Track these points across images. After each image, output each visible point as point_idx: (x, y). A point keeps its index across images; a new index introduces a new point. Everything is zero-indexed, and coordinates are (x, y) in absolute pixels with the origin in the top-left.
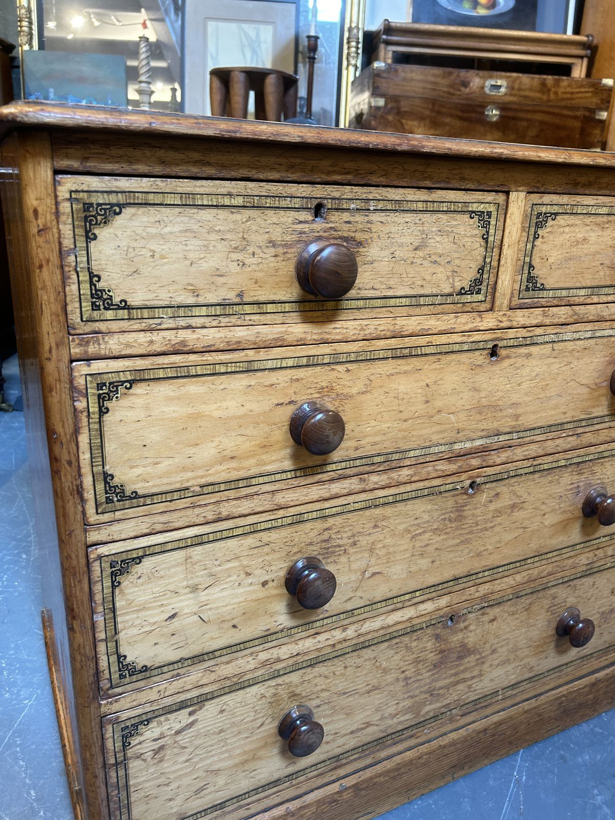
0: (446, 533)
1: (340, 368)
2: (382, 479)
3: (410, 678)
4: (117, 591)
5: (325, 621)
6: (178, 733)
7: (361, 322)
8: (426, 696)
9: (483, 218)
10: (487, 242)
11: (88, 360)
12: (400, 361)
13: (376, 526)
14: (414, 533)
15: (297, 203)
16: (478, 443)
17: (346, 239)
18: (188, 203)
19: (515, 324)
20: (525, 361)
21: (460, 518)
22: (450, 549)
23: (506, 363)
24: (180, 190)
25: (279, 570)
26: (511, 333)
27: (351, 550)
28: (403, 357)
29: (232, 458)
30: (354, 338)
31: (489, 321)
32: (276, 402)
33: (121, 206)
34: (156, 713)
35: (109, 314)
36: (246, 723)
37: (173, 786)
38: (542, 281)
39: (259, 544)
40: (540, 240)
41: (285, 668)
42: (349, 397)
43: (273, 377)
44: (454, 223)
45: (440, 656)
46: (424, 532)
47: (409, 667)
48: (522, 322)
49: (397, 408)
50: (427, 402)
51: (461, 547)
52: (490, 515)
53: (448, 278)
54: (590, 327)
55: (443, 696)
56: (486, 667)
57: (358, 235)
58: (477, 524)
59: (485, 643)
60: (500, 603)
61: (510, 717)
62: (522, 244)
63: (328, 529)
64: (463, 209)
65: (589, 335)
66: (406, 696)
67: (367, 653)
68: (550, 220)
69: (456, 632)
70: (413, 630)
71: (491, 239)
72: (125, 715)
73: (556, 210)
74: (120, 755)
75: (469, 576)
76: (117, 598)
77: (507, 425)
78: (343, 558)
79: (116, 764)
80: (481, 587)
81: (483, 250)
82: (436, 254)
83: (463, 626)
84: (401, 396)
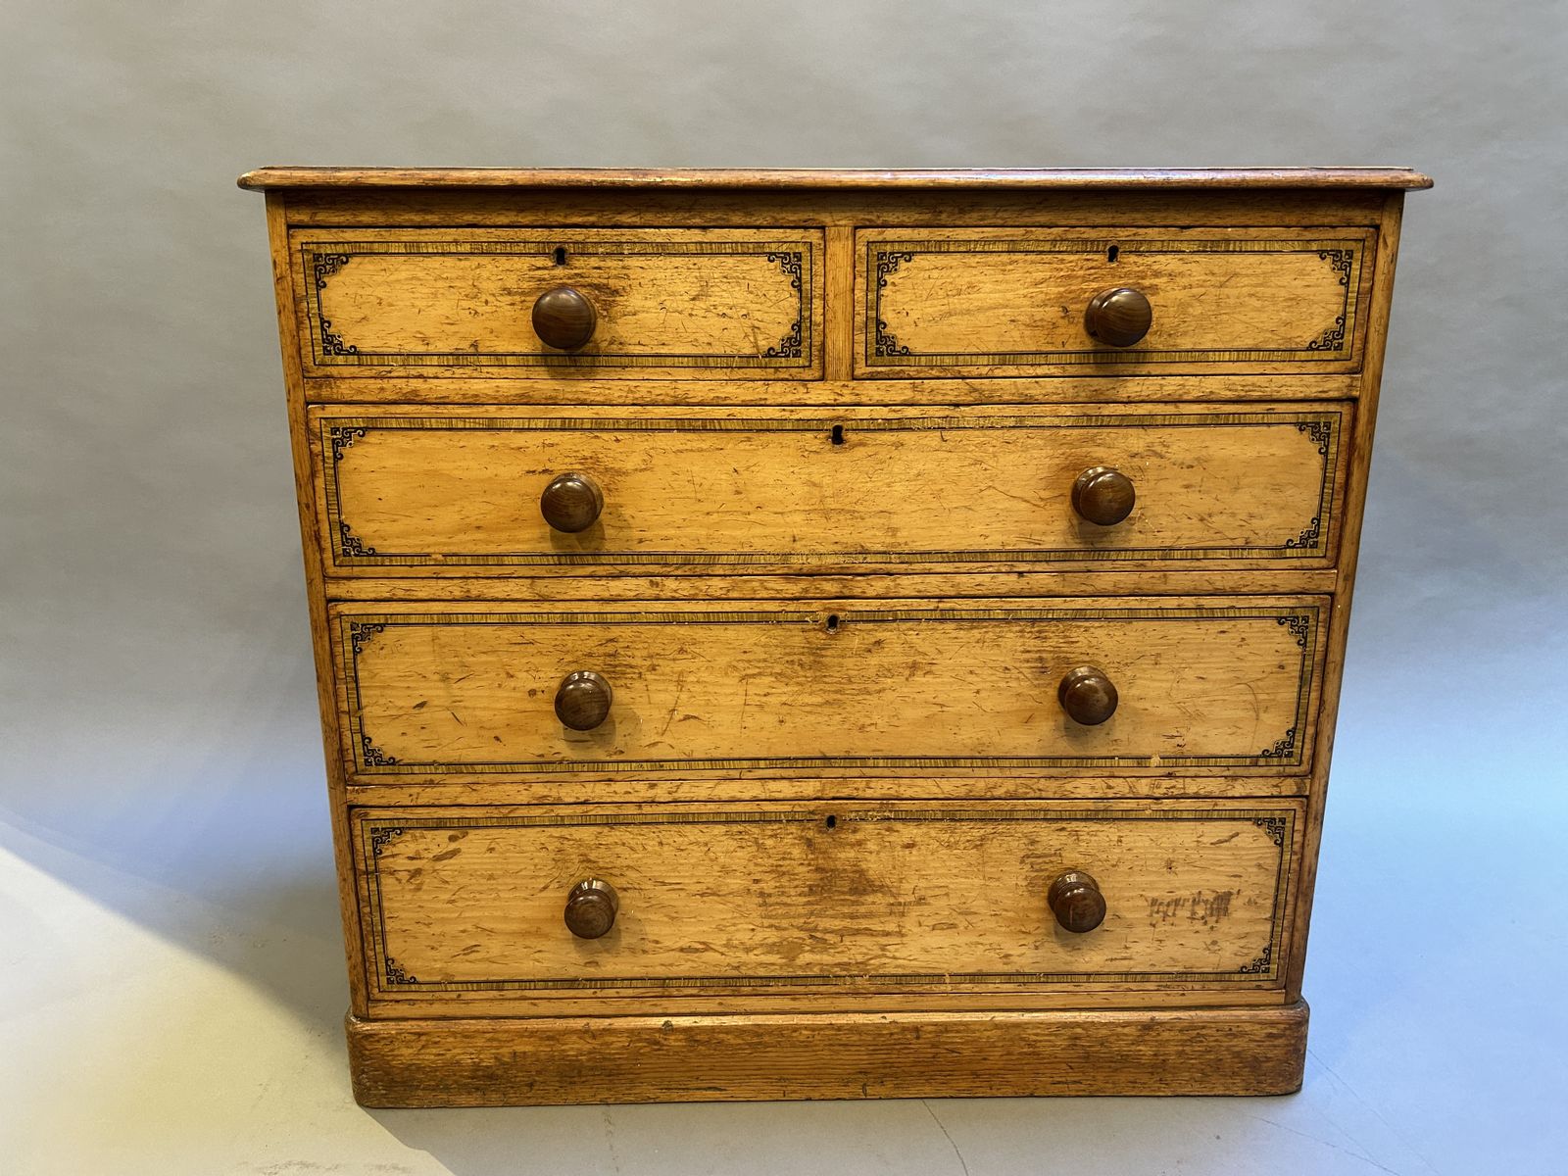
0: (798, 683)
1: (605, 436)
2: (685, 587)
3: (770, 895)
4: (359, 657)
5: (621, 766)
6: (438, 858)
7: (628, 382)
8: (802, 934)
9: (791, 262)
10: (800, 291)
11: (323, 403)
12: (690, 436)
13: (682, 651)
14: (744, 673)
15: (532, 248)
16: (830, 560)
17: (597, 287)
18: (413, 251)
19: (864, 399)
20: (895, 454)
21: (818, 664)
22: (808, 709)
23: (860, 452)
24: (404, 239)
25: (549, 679)
26: (863, 412)
27: (649, 676)
28: (694, 430)
29: (478, 528)
30: (621, 401)
31: (820, 393)
32: (527, 469)
33: (348, 256)
34: (410, 824)
35: (340, 359)
36: (524, 878)
37: (436, 929)
38: (902, 343)
39: (520, 640)
40: (889, 287)
41: (571, 817)
42: (620, 472)
43: (520, 439)
44: (745, 267)
45: (818, 876)
46: (760, 674)
47: (766, 877)
48: (877, 397)
49: (693, 495)
50: (738, 492)
51: (827, 710)
52: (872, 672)
53: (746, 336)
54: (1009, 410)
55: (834, 946)
56: (909, 923)
57: (611, 282)
58: (850, 682)
59: (901, 880)
60: (918, 819)
61: (966, 1024)
62: (859, 294)
63: (612, 640)
64: (757, 250)
65: (1011, 422)
66: (766, 922)
67: (692, 833)
68: (902, 261)
69: (842, 845)
70: (764, 819)
71: (806, 287)
72: (374, 814)
73: (910, 248)
74: (371, 862)
75: (849, 759)
76: (359, 667)
77: (876, 540)
78: (638, 685)
79: (367, 873)
80: (874, 783)
81: (795, 301)
82: (724, 305)
83: (853, 838)
84: (697, 480)
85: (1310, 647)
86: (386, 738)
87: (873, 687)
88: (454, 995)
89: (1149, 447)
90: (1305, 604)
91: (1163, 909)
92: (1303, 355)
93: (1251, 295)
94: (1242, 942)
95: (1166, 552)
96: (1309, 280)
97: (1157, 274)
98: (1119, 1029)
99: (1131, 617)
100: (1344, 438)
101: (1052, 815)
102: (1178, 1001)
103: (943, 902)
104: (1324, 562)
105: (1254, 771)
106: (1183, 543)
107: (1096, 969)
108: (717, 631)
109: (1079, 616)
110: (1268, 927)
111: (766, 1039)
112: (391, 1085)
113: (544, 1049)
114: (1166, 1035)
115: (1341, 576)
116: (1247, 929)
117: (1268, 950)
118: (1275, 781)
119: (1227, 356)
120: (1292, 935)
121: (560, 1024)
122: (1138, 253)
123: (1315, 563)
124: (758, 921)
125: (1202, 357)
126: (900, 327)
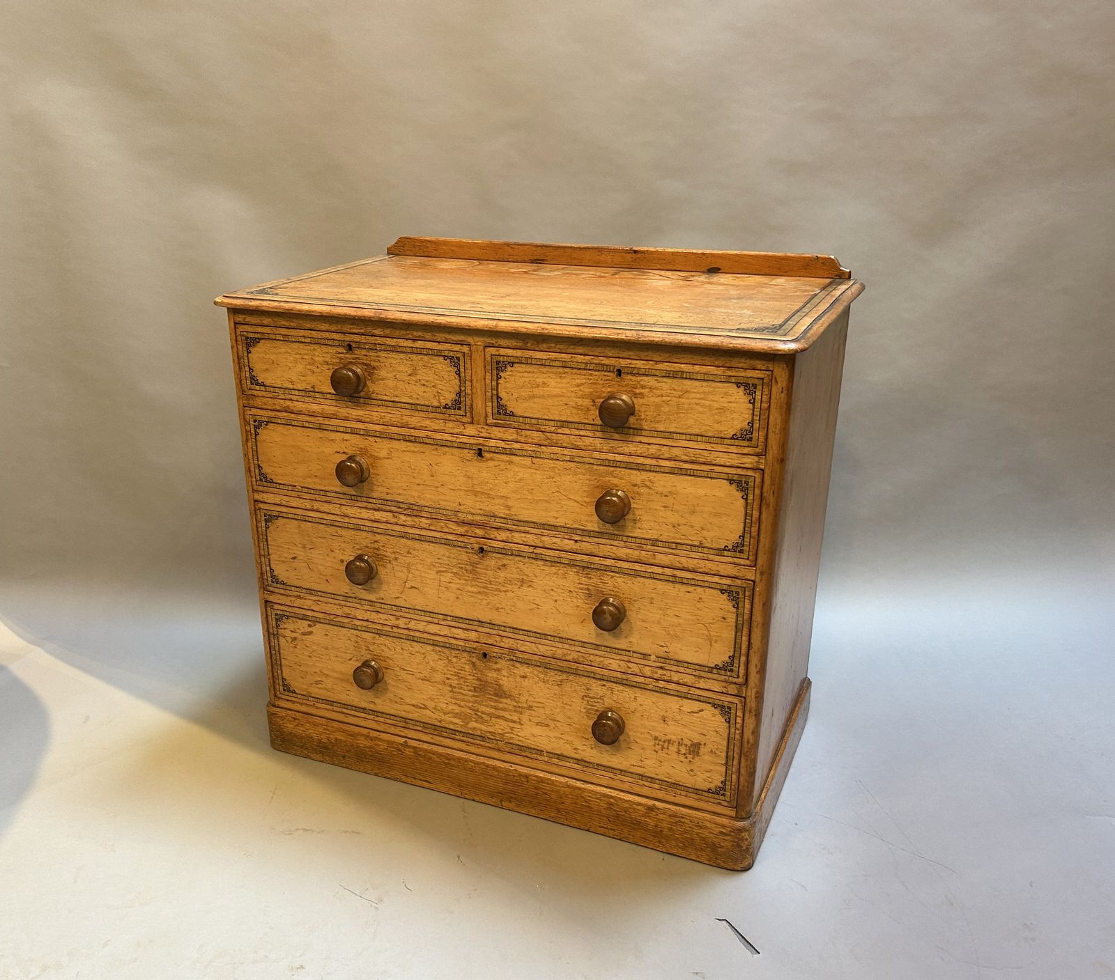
0: (465, 580)
1: (370, 438)
2: (409, 521)
3: (455, 687)
4: (268, 530)
5: (383, 605)
6: (304, 634)
7: (382, 414)
8: (471, 712)
9: (454, 361)
10: (460, 377)
11: (251, 407)
12: (409, 444)
13: (409, 553)
14: (438, 569)
15: (336, 343)
16: (477, 518)
17: (366, 364)
18: (286, 340)
19: (493, 436)
20: (508, 466)
21: (473, 571)
22: (471, 594)
23: (491, 464)
24: (282, 333)
25: (349, 556)
26: (492, 443)
27: (394, 563)
28: (411, 441)
29: (316, 476)
30: (377, 422)
31: (471, 430)
32: (336, 450)
33: (259, 339)
34: (291, 614)
35: (257, 387)
36: (341, 652)
37: (303, 668)
38: (511, 409)
39: (336, 534)
40: (502, 379)
41: (361, 626)
42: (378, 458)
43: (333, 436)
44: (433, 362)
45: (478, 682)
46: (446, 571)
47: (452, 677)
48: (499, 435)
49: (411, 474)
50: (432, 476)
51: (480, 596)
52: (501, 580)
53: (435, 396)
54: (567, 451)
55: (486, 721)
56: (525, 718)
57: (372, 363)
58: (491, 584)
59: (520, 695)
60: (528, 663)
61: (552, 781)
62: (488, 381)
63: (377, 541)
64: (439, 354)
65: (568, 458)
66: (454, 701)
67: (417, 647)
68: (508, 366)
69: (490, 669)
70: (451, 647)
71: (462, 375)
72: (276, 607)
73: (512, 360)
74: (275, 629)
75: (491, 624)
76: (268, 534)
77: (501, 511)
78: (389, 565)
79: (273, 634)
80: (504, 640)
81: (457, 381)
82: (424, 380)
83: (495, 666)
84: (413, 467)
85: (741, 610)
86: (280, 571)
87: (502, 588)
88: (312, 703)
89: (643, 481)
90: (736, 584)
91: (662, 744)
92: (729, 442)
93: (697, 404)
94: (708, 774)
95: (655, 542)
96: (733, 399)
97: (643, 387)
98: (635, 806)
99: (636, 574)
100: (757, 492)
101: (598, 676)
102: (672, 799)
103: (542, 711)
104: (747, 562)
105: (710, 675)
106: (664, 538)
107: (624, 769)
108: (425, 545)
109: (608, 569)
110: (723, 769)
111: (452, 762)
112: (283, 740)
113: (349, 740)
114: (661, 816)
115: (758, 572)
116: (711, 768)
117: (724, 783)
118: (725, 684)
119: (684, 437)
120: (739, 778)
121: (357, 730)
122: (631, 374)
123: (742, 562)
124: (450, 700)
125: (670, 436)
126: (509, 400)
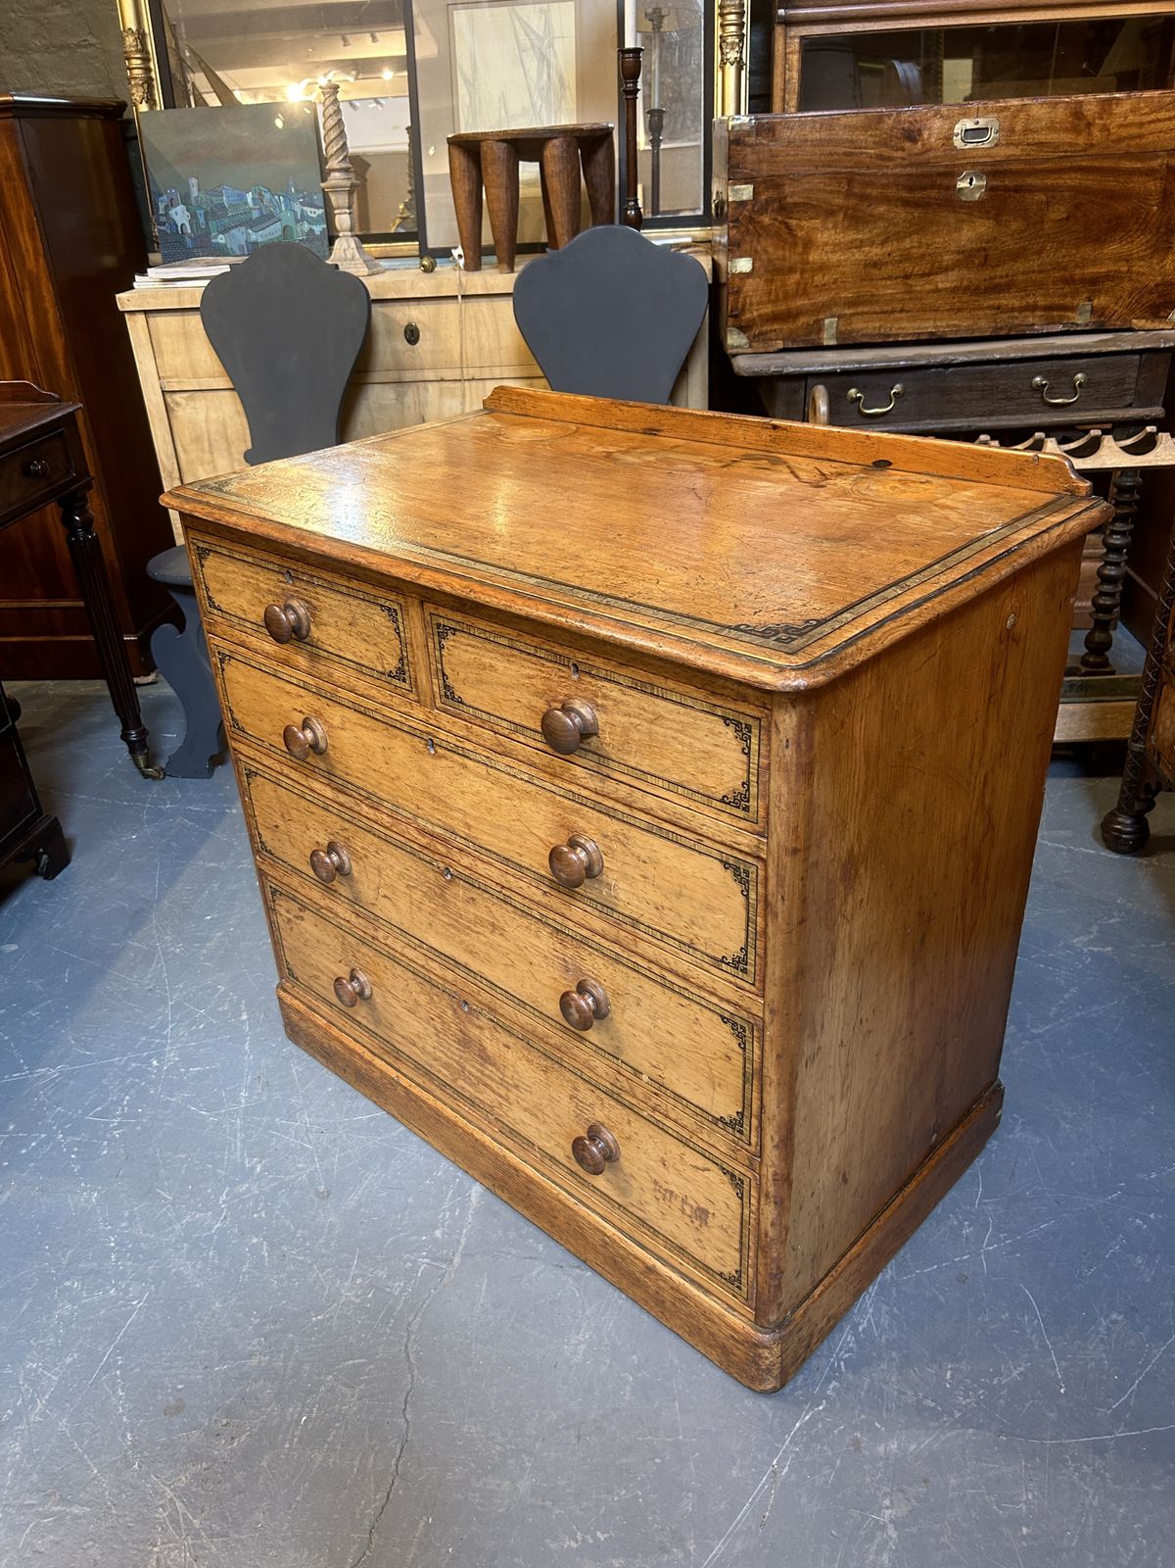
0: (435, 904)
1: (322, 699)
2: (372, 814)
3: (439, 1032)
4: (250, 786)
5: (361, 909)
6: (296, 918)
7: (328, 669)
8: (458, 1067)
9: (392, 614)
10: (399, 636)
12: (360, 715)
13: (377, 853)
14: (408, 883)
15: (276, 568)
16: (438, 830)
17: (307, 601)
19: (444, 727)
20: (463, 771)
21: (442, 897)
22: (443, 924)
23: (445, 763)
24: (227, 547)
26: (444, 736)
27: (365, 861)
28: (361, 712)
30: (327, 680)
31: (419, 712)
32: (293, 706)
34: (283, 892)
36: (331, 950)
37: (302, 957)
38: (459, 694)
39: (309, 810)
40: (446, 651)
41: (344, 927)
42: (333, 727)
43: (288, 687)
44: (371, 611)
45: (462, 1035)
46: (415, 888)
47: (437, 1019)
48: (451, 727)
49: (366, 755)
50: (387, 763)
51: (453, 931)
52: (471, 917)
53: (378, 658)
54: (525, 768)
55: (475, 1086)
56: (512, 1098)
57: (313, 601)
58: (462, 919)
59: (505, 1067)
60: (510, 1033)
61: (545, 1186)
62: (431, 650)
63: (346, 830)
64: (374, 601)
65: (527, 778)
66: (440, 1048)
67: (400, 971)
68: (449, 633)
69: (472, 1024)
70: (430, 982)
71: (402, 634)
72: (269, 878)
73: (454, 624)
74: (272, 904)
75: (467, 969)
76: (251, 792)
77: (461, 830)
78: (362, 864)
79: (271, 909)
80: (481, 992)
81: (398, 643)
82: (364, 634)
83: (478, 1022)
84: (366, 746)
85: (748, 1054)
86: (267, 838)
87: (473, 928)
88: (313, 999)
89: (616, 833)
90: (740, 1016)
91: (662, 1191)
92: (718, 805)
93: (674, 738)
94: (720, 1254)
95: (634, 923)
96: (720, 741)
97: (605, 697)
98: (632, 1255)
99: (618, 960)
100: (761, 890)
101: (585, 1077)
102: (678, 1267)
103: (529, 1096)
104: (753, 989)
105: (715, 1128)
106: (646, 921)
107: (623, 1204)
108: (391, 849)
109: (584, 942)
110: (737, 1256)
112: (294, 1031)
114: (662, 1284)
115: (767, 1007)
116: (723, 1248)
117: (739, 1273)
118: (734, 1147)
119: (660, 783)
120: (756, 1275)
122: (591, 673)
123: (746, 986)
124: (436, 1045)
125: (643, 777)
126: (455, 681)
